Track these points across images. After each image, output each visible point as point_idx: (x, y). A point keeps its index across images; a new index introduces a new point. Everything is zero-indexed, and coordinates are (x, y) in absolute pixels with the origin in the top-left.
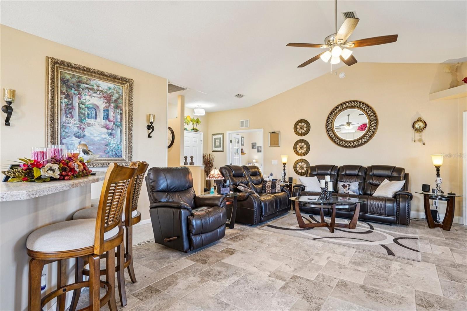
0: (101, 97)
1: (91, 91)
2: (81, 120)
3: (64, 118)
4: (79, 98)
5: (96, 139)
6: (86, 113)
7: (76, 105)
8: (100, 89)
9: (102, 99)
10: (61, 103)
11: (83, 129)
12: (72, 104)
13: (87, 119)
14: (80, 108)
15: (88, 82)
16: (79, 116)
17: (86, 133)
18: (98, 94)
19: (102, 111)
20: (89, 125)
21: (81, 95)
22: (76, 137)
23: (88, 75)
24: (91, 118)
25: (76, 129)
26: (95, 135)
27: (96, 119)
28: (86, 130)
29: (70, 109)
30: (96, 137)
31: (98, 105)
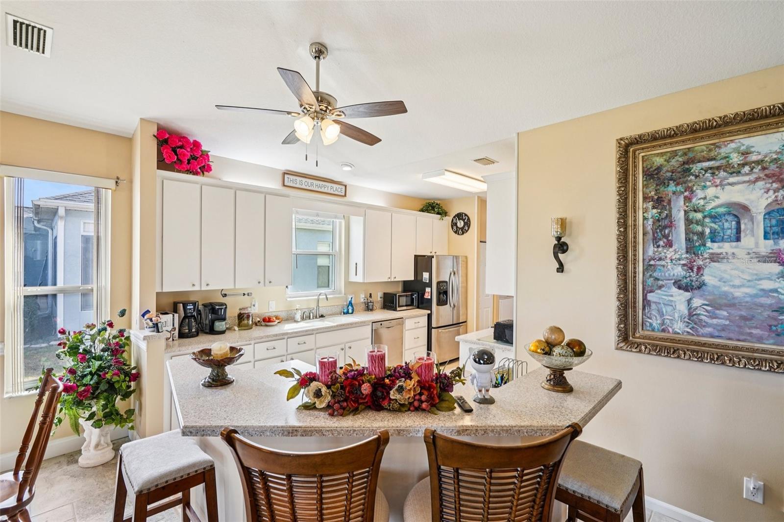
0: (757, 179)
1: (722, 174)
2: (690, 249)
3: (651, 250)
4: (688, 199)
5: (738, 293)
6: (707, 231)
7: (679, 216)
8: (754, 158)
9: (760, 184)
10: (645, 219)
11: (699, 269)
12: (669, 216)
13: (709, 244)
14: (689, 221)
15: (712, 154)
16: (688, 240)
17: (708, 278)
18: (747, 174)
19: (760, 218)
20: (715, 258)
21: (692, 192)
22: (680, 288)
23: (709, 137)
24: (723, 240)
25: (679, 271)
26: (737, 282)
27: (738, 239)
28: (706, 271)
29: (665, 227)
30: (739, 287)
31: (747, 203)
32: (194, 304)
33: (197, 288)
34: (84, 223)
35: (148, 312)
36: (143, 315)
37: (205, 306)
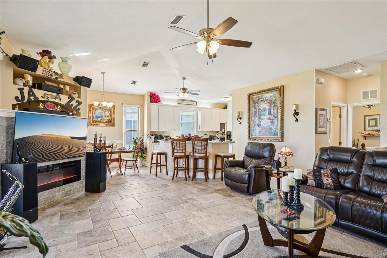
0: (267, 103)
1: (263, 102)
2: (259, 118)
3: (254, 118)
4: (259, 107)
5: (265, 126)
6: (261, 114)
7: (258, 110)
8: (267, 99)
9: (268, 104)
10: (253, 111)
11: (260, 122)
12: (256, 110)
13: (261, 116)
14: (259, 112)
15: (262, 98)
16: (259, 116)
17: (262, 124)
18: (266, 102)
19: (268, 111)
20: (262, 119)
21: (259, 105)
22: (258, 126)
23: (261, 94)
24: (263, 115)
25: (257, 122)
26: (265, 124)
27: (265, 115)
28: (261, 122)
29: (256, 113)
30: (265, 125)
31: (266, 108)
32: (157, 134)
33: (158, 130)
34: (134, 116)
35: (148, 135)
36: (148, 136)
37: (159, 135)
